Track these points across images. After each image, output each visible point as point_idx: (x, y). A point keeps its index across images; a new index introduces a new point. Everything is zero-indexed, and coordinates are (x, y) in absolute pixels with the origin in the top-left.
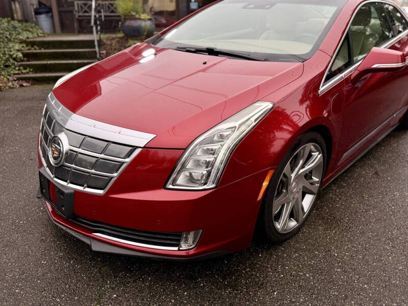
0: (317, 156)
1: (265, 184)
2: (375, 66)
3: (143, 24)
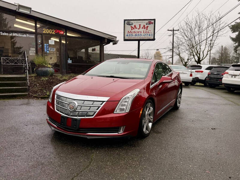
0: (152, 108)
1: (141, 112)
2: (164, 81)
3: (49, 69)
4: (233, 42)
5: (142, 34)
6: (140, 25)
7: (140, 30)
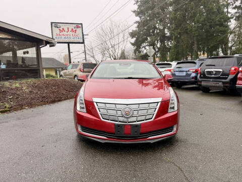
4: (132, 47)
5: (71, 37)
6: (68, 28)
7: (68, 33)
